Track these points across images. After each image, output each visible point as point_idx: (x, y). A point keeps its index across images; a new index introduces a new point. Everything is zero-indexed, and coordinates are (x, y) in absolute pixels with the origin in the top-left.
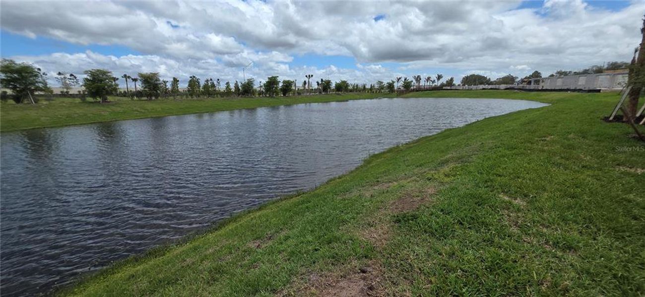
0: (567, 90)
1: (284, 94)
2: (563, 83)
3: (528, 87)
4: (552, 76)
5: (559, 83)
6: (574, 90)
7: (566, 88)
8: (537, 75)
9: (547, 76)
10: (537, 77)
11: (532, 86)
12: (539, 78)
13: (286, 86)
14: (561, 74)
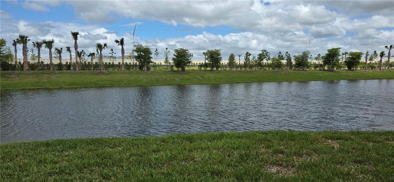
1: (350, 68)
13: (352, 58)
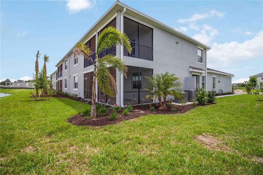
0: (23, 88)
2: (20, 85)
3: (4, 86)
4: (16, 82)
5: (19, 85)
6: (25, 88)
7: (22, 87)
8: (8, 81)
9: (14, 82)
10: (9, 82)
11: (6, 86)
12: (9, 83)
14: (20, 81)
